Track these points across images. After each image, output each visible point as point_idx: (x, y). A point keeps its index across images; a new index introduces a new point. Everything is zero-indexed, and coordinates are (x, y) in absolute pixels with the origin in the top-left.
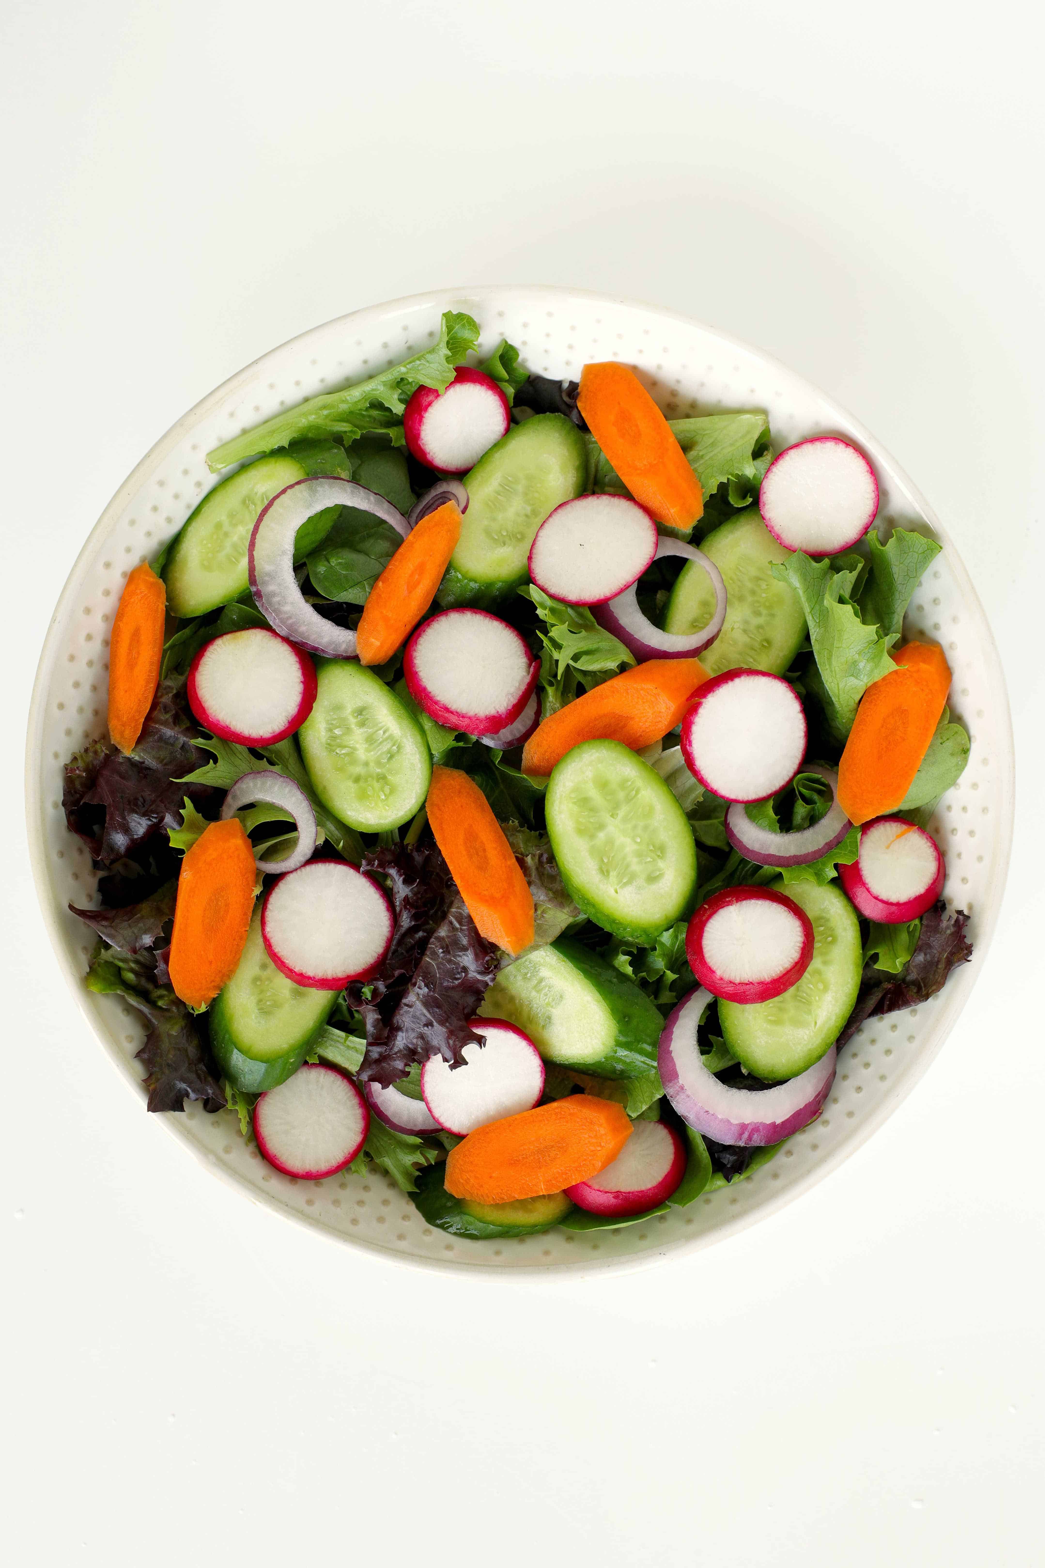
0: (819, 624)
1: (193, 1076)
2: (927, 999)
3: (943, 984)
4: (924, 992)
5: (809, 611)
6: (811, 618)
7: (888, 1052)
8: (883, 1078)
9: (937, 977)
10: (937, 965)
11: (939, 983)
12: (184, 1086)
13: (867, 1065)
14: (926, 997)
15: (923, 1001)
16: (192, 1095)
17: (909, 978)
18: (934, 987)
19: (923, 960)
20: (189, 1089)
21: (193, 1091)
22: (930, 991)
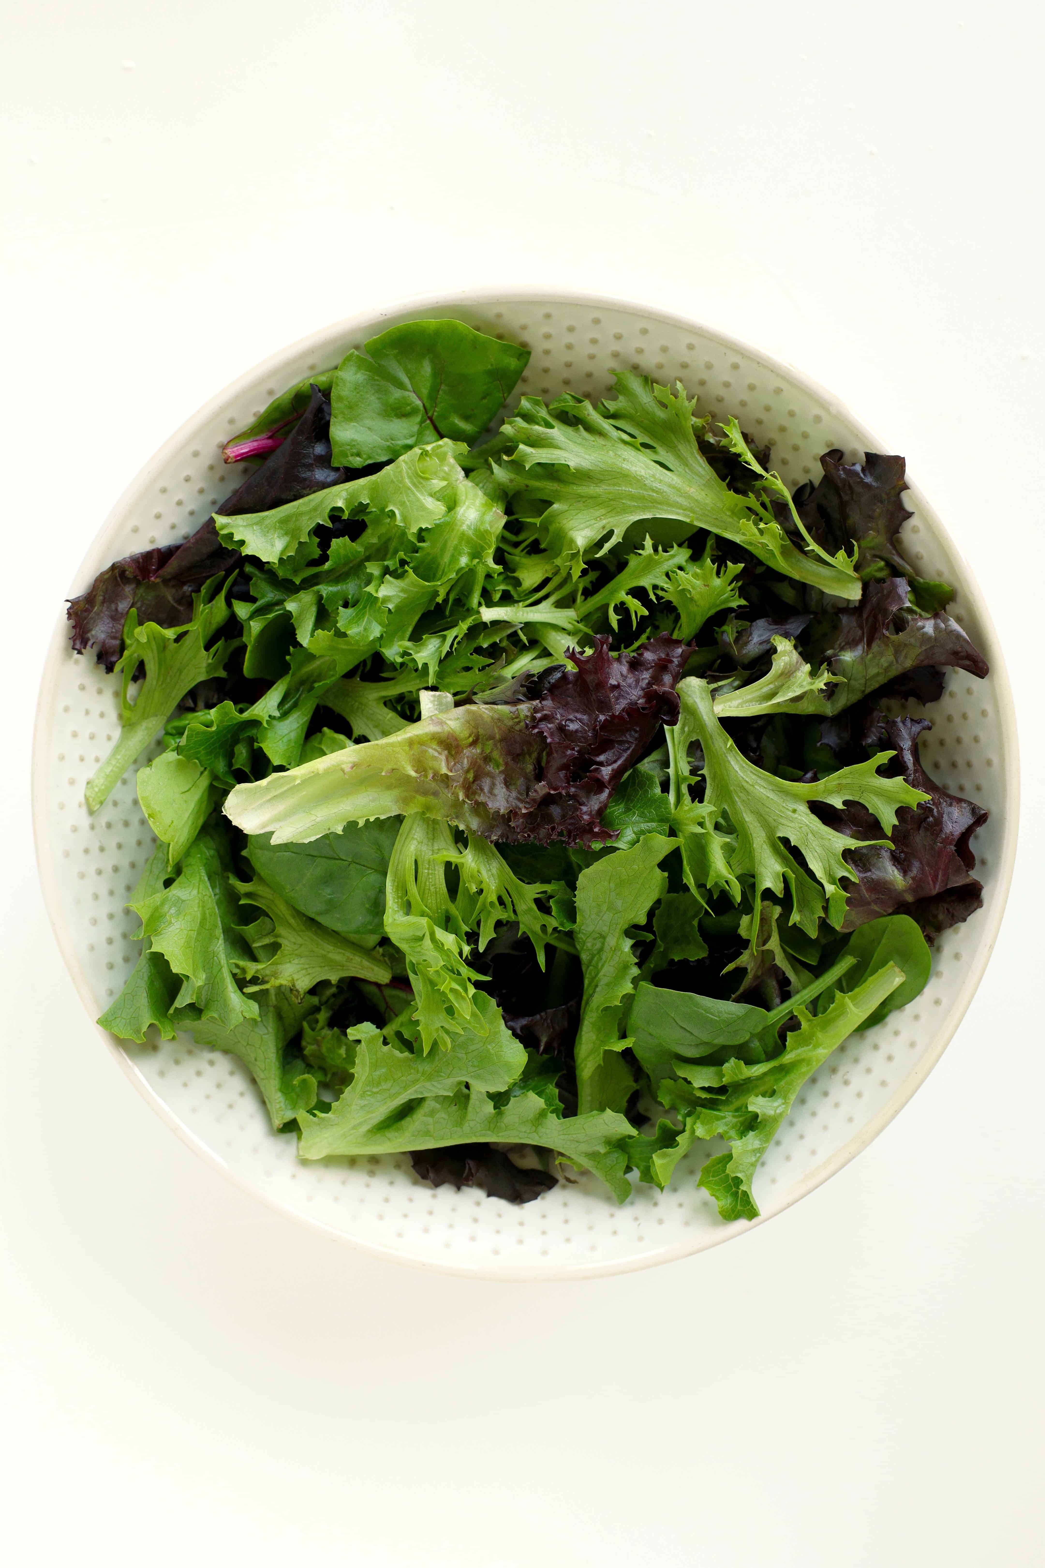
0: (214, 954)
1: (858, 489)
2: (113, 565)
3: (96, 580)
4: (116, 571)
5: (223, 969)
6: (222, 962)
7: (158, 516)
8: (164, 491)
9: (104, 587)
10: (104, 599)
11: (101, 581)
12: (868, 480)
13: (179, 503)
14: (114, 567)
15: (117, 563)
16: (858, 468)
17: (133, 586)
18: (106, 576)
19: (119, 604)
20: (862, 475)
21: (857, 474)
22: (110, 573)
